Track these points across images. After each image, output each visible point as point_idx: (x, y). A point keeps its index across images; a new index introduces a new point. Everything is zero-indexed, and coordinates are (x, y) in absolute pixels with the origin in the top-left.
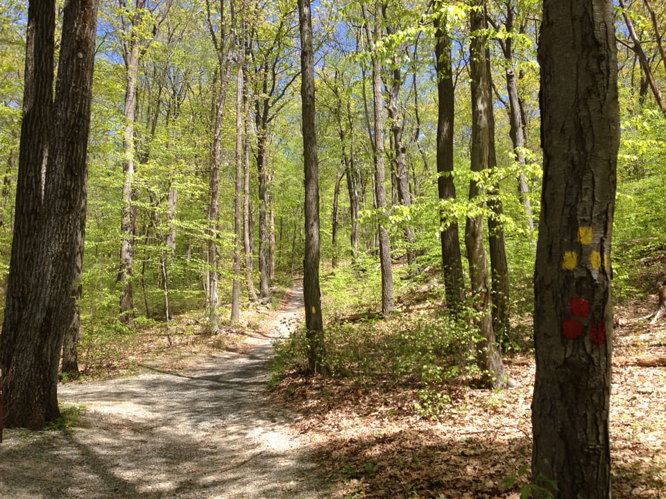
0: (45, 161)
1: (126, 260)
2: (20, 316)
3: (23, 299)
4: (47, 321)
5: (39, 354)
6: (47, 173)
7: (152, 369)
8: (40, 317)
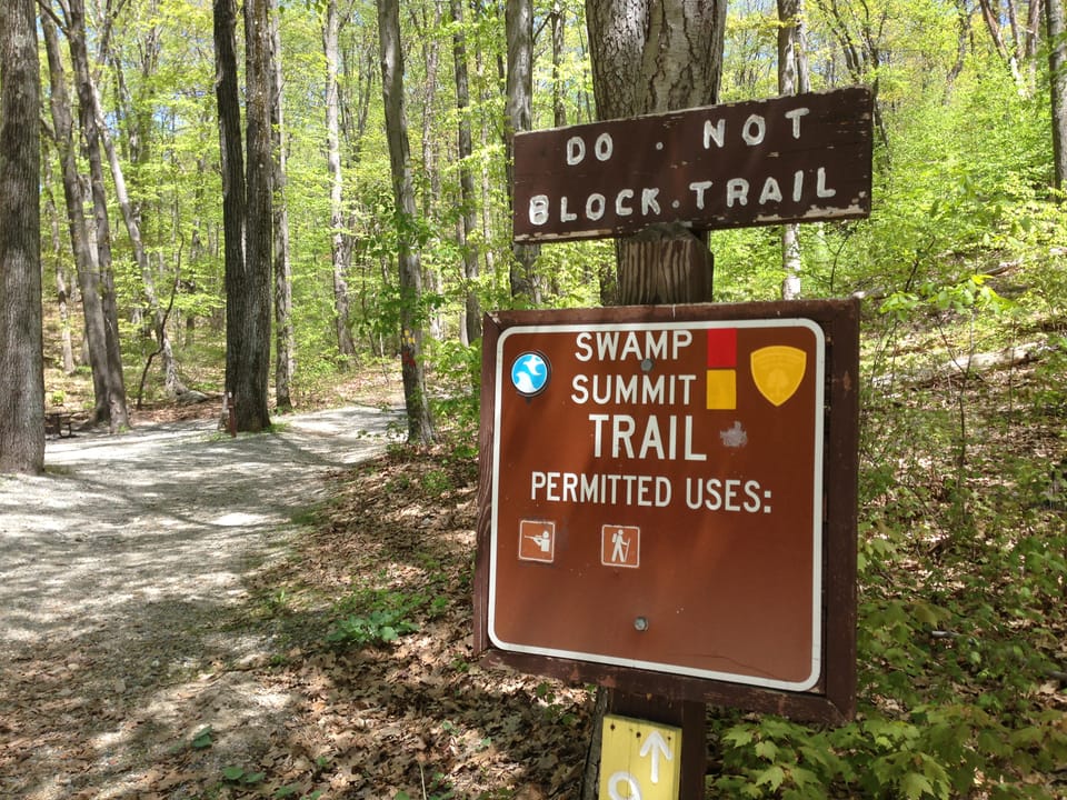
0: (244, 236)
1: (341, 286)
2: (238, 358)
3: (239, 345)
4: (257, 361)
5: (253, 384)
6: (247, 246)
7: (356, 403)
8: (252, 359)
